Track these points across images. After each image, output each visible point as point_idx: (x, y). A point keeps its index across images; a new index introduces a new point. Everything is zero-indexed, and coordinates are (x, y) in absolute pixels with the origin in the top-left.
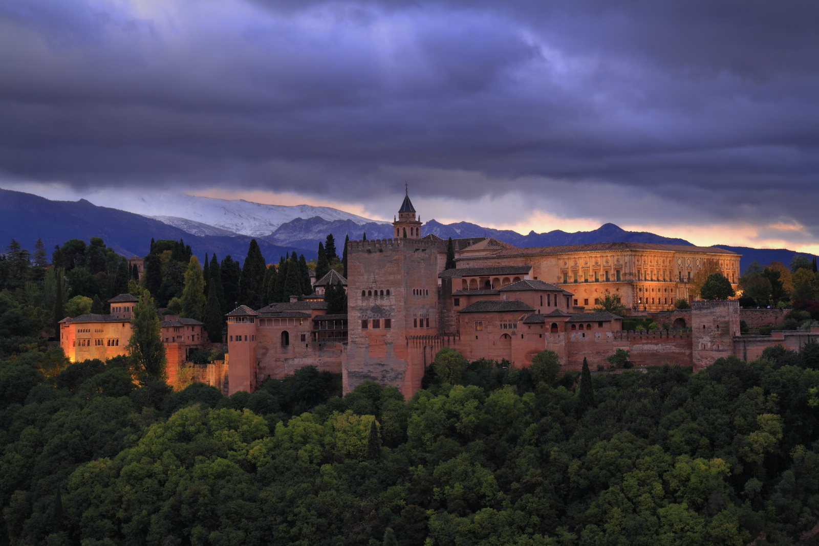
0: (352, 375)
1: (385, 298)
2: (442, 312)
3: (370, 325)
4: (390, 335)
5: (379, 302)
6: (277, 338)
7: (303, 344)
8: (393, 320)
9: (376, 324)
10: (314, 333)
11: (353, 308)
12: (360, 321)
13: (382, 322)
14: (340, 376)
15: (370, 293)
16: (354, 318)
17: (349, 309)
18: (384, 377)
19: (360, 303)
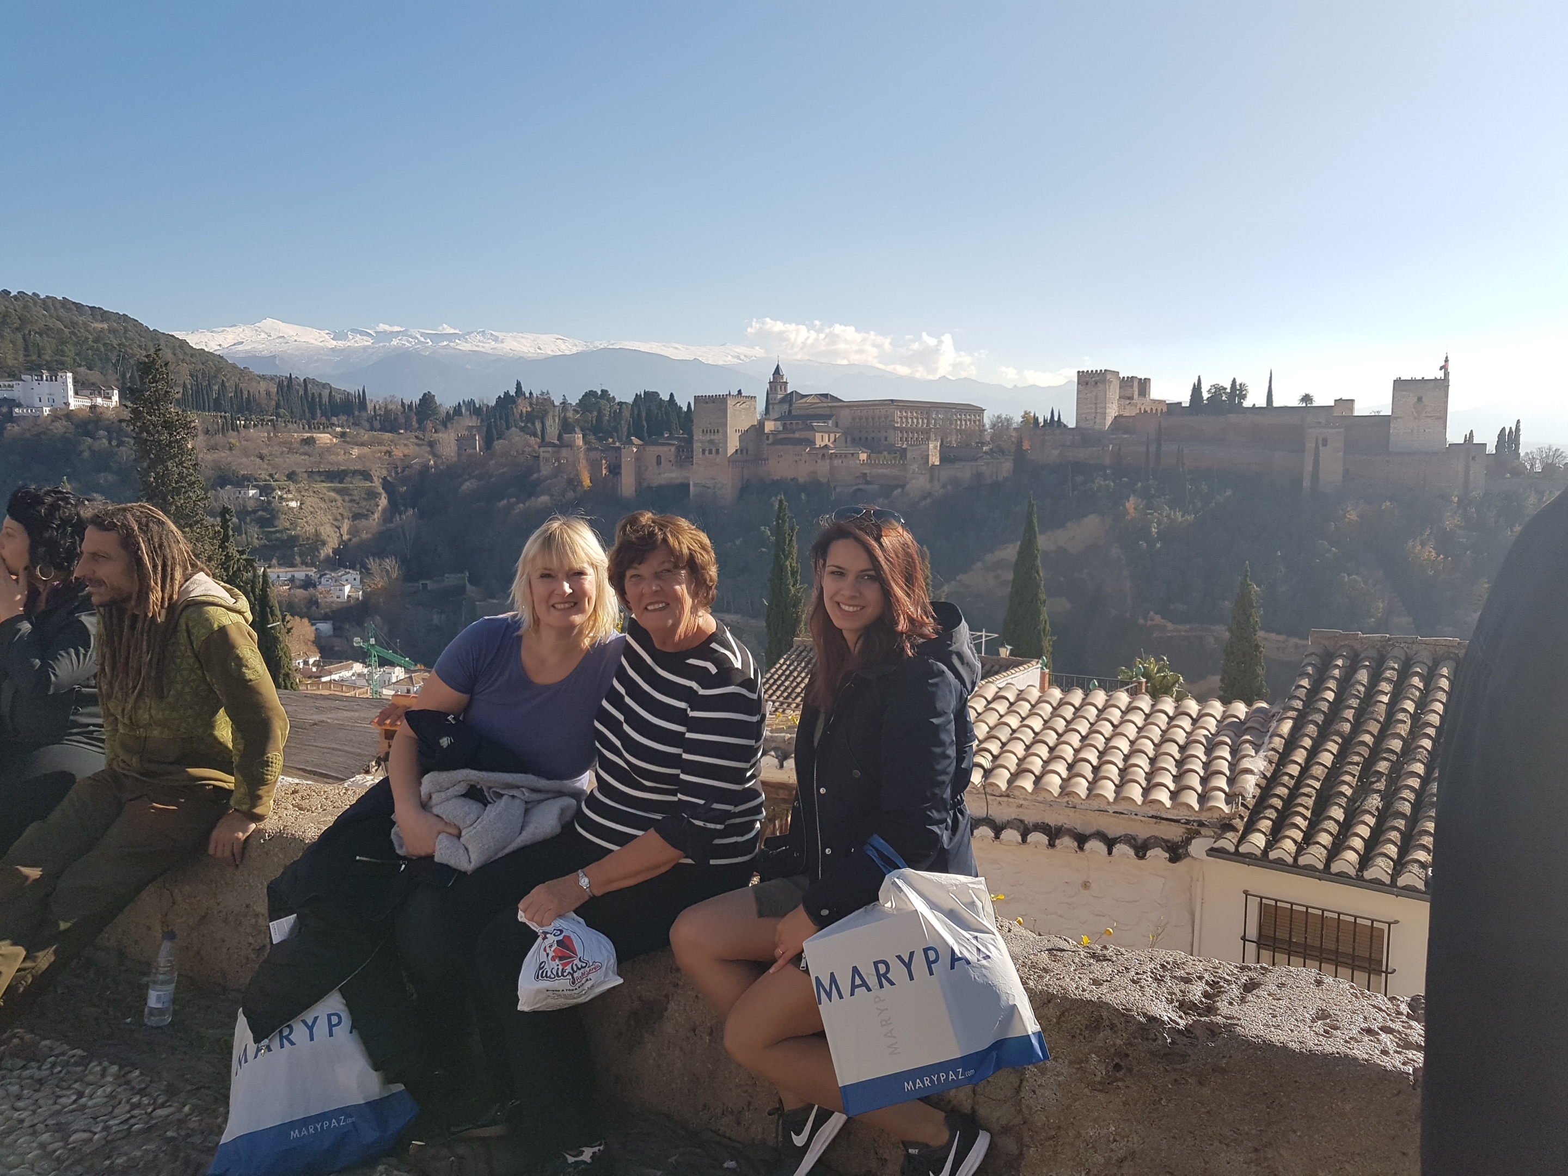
0: (696, 485)
1: (716, 434)
2: (758, 445)
3: (707, 452)
4: (718, 459)
5: (712, 437)
6: (654, 461)
7: (670, 464)
8: (720, 449)
9: (710, 452)
10: (676, 457)
11: (697, 441)
12: (701, 449)
13: (714, 451)
14: (688, 485)
15: (707, 430)
16: (697, 446)
17: (695, 442)
18: (715, 487)
19: (701, 437)
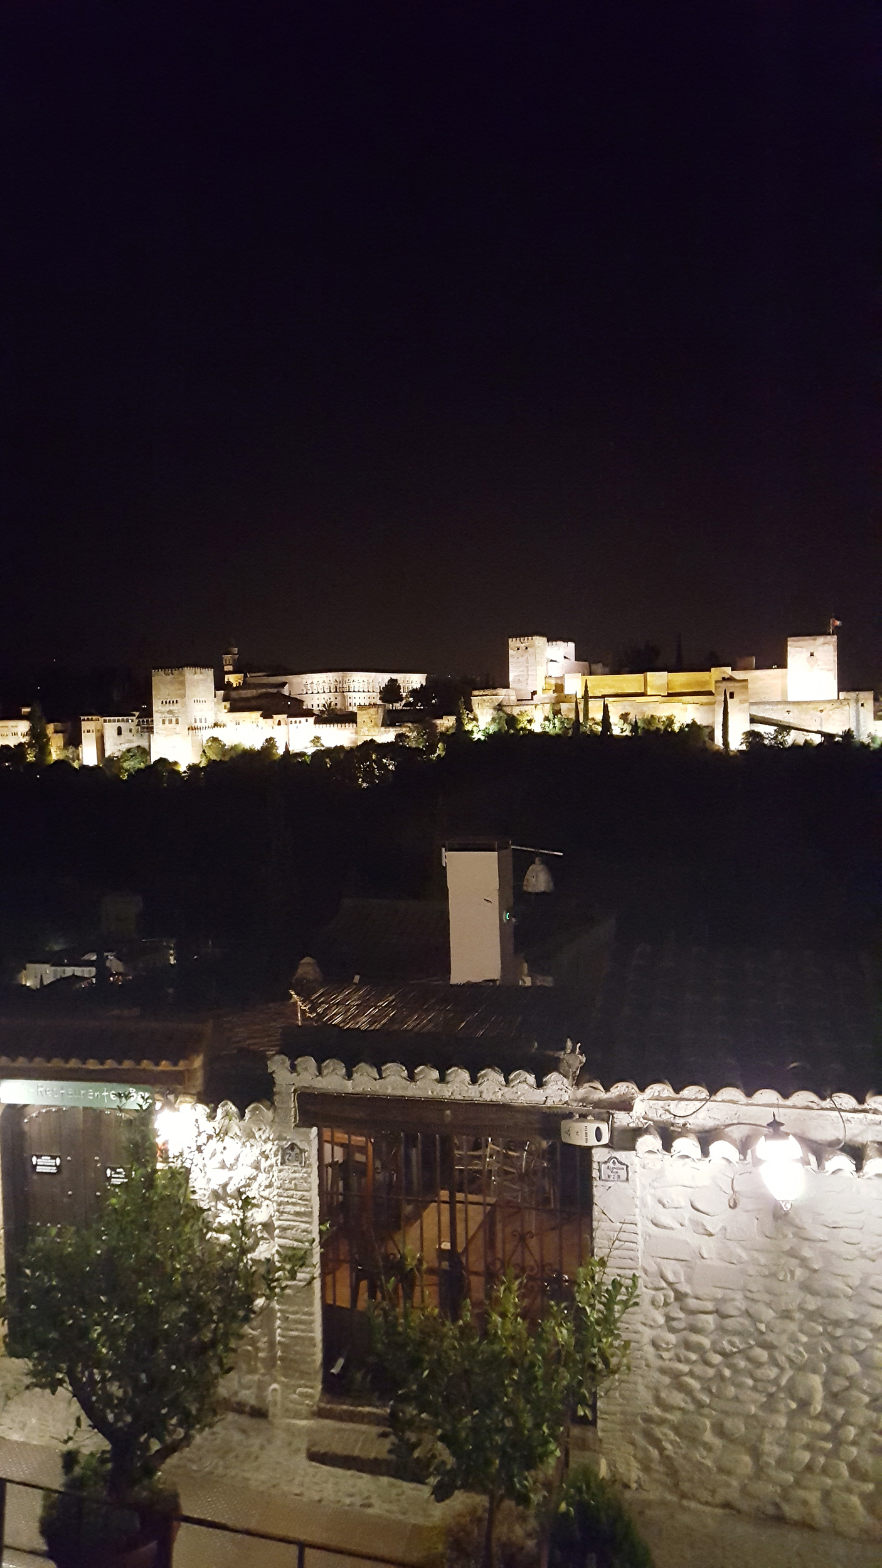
0: (157, 752)
1: (174, 705)
2: (216, 714)
3: (167, 722)
4: (178, 728)
5: (171, 708)
6: (115, 732)
7: (131, 734)
8: (180, 719)
9: (170, 722)
10: (137, 726)
11: (156, 712)
12: (161, 720)
13: (173, 720)
14: (150, 753)
15: (166, 702)
16: (156, 717)
17: (153, 712)
19: (160, 708)
